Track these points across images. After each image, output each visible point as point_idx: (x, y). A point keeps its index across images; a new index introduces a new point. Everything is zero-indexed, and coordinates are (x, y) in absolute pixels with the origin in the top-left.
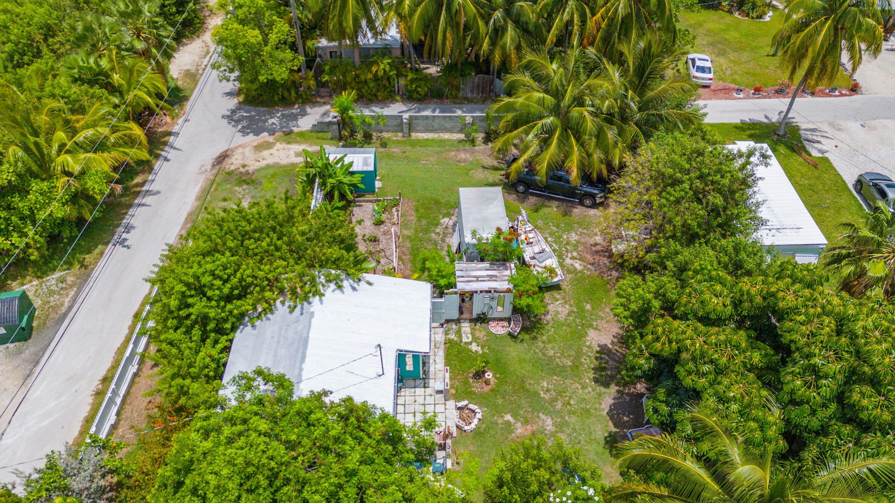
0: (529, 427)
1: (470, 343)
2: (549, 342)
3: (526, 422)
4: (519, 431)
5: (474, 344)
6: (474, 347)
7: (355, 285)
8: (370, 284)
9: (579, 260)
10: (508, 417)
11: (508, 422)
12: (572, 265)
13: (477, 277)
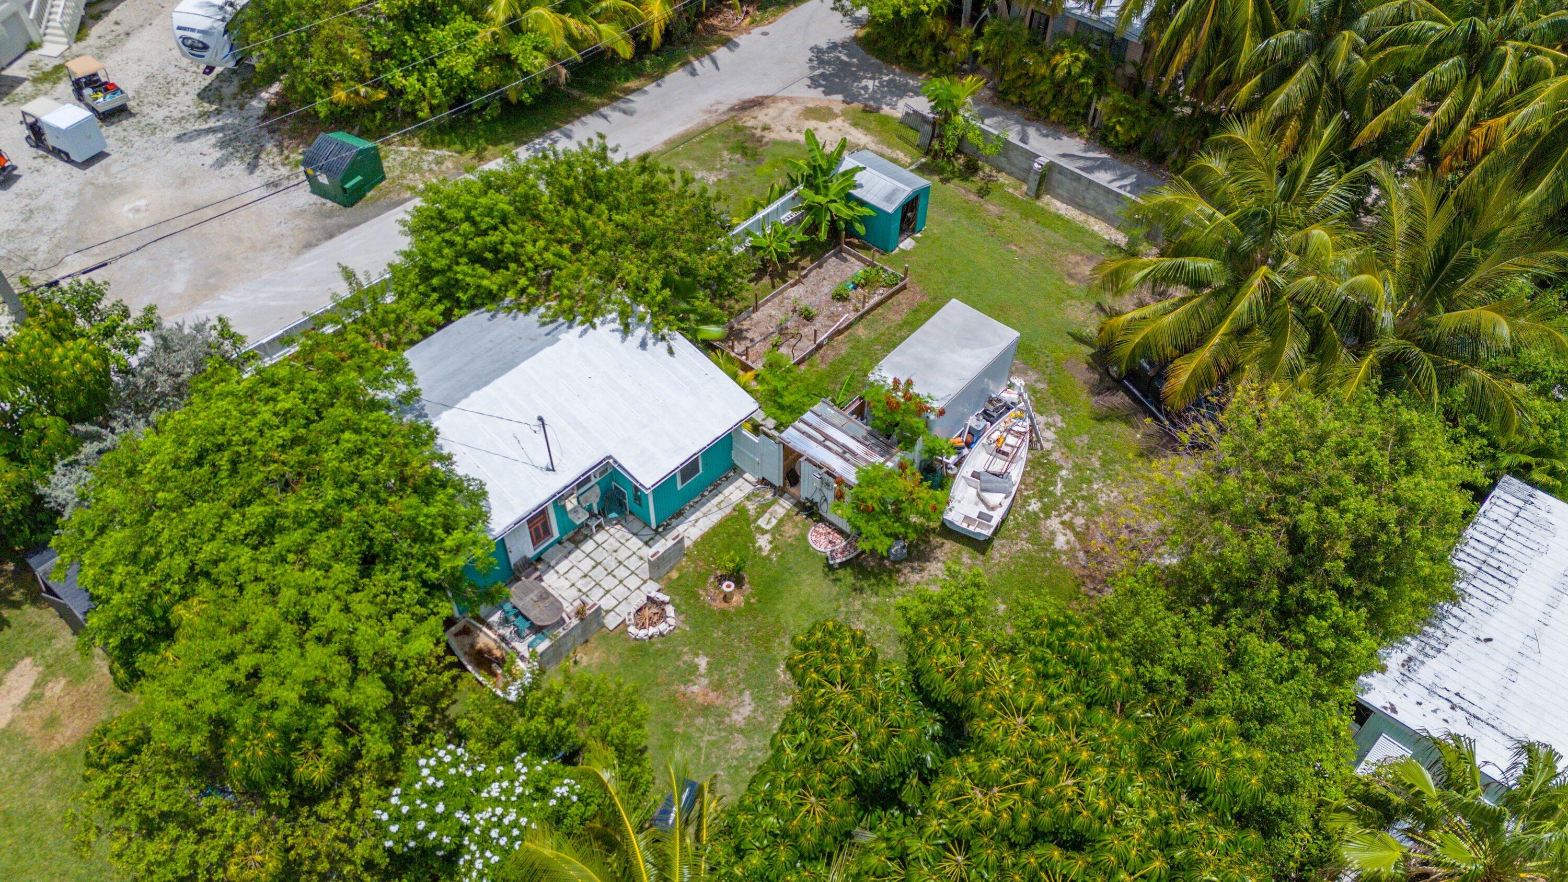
0: (712, 695)
1: (764, 532)
2: (875, 611)
3: (718, 686)
4: (695, 689)
5: (768, 537)
6: (763, 542)
7: (650, 342)
8: (671, 352)
9: (1077, 534)
10: (702, 662)
11: (697, 667)
12: (1053, 533)
13: (827, 437)
